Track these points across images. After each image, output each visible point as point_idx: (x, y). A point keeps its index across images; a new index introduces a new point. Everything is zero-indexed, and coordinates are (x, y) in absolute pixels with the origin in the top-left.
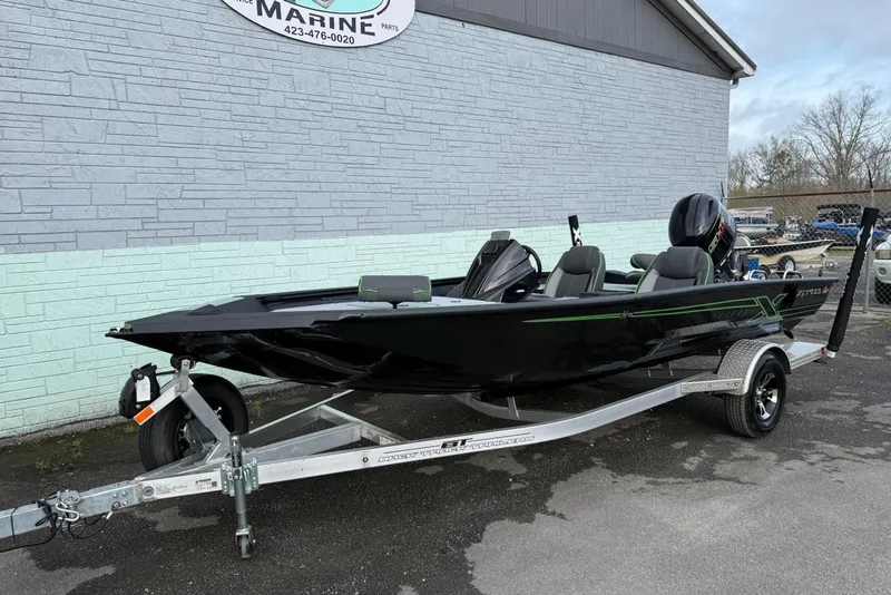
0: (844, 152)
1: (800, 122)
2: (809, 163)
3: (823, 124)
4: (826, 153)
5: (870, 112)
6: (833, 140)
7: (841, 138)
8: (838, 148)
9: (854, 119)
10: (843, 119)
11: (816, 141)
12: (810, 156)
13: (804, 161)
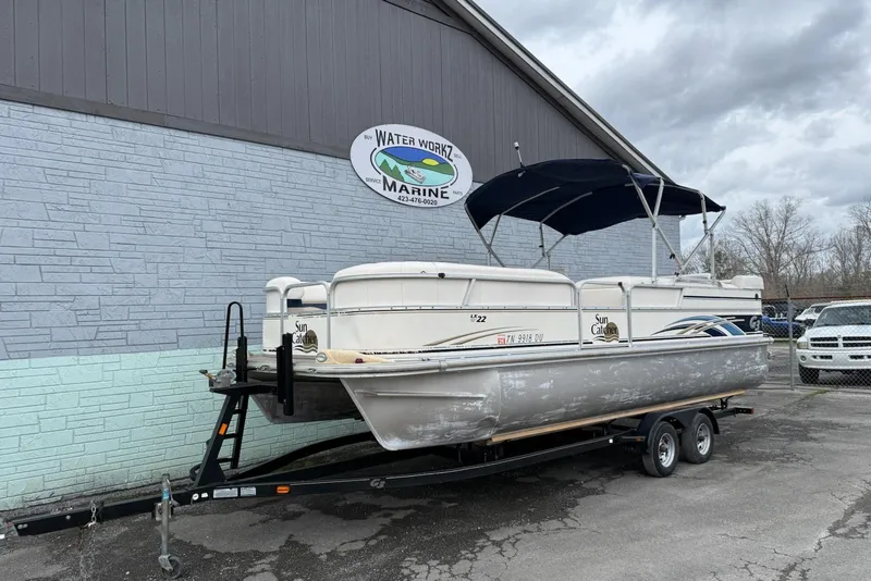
0: (773, 252)
1: (731, 225)
2: (742, 262)
3: (752, 227)
4: (757, 252)
5: (792, 218)
6: (762, 241)
7: (769, 240)
8: (768, 249)
9: (779, 225)
10: (769, 224)
11: (748, 243)
12: (744, 254)
13: (739, 261)
